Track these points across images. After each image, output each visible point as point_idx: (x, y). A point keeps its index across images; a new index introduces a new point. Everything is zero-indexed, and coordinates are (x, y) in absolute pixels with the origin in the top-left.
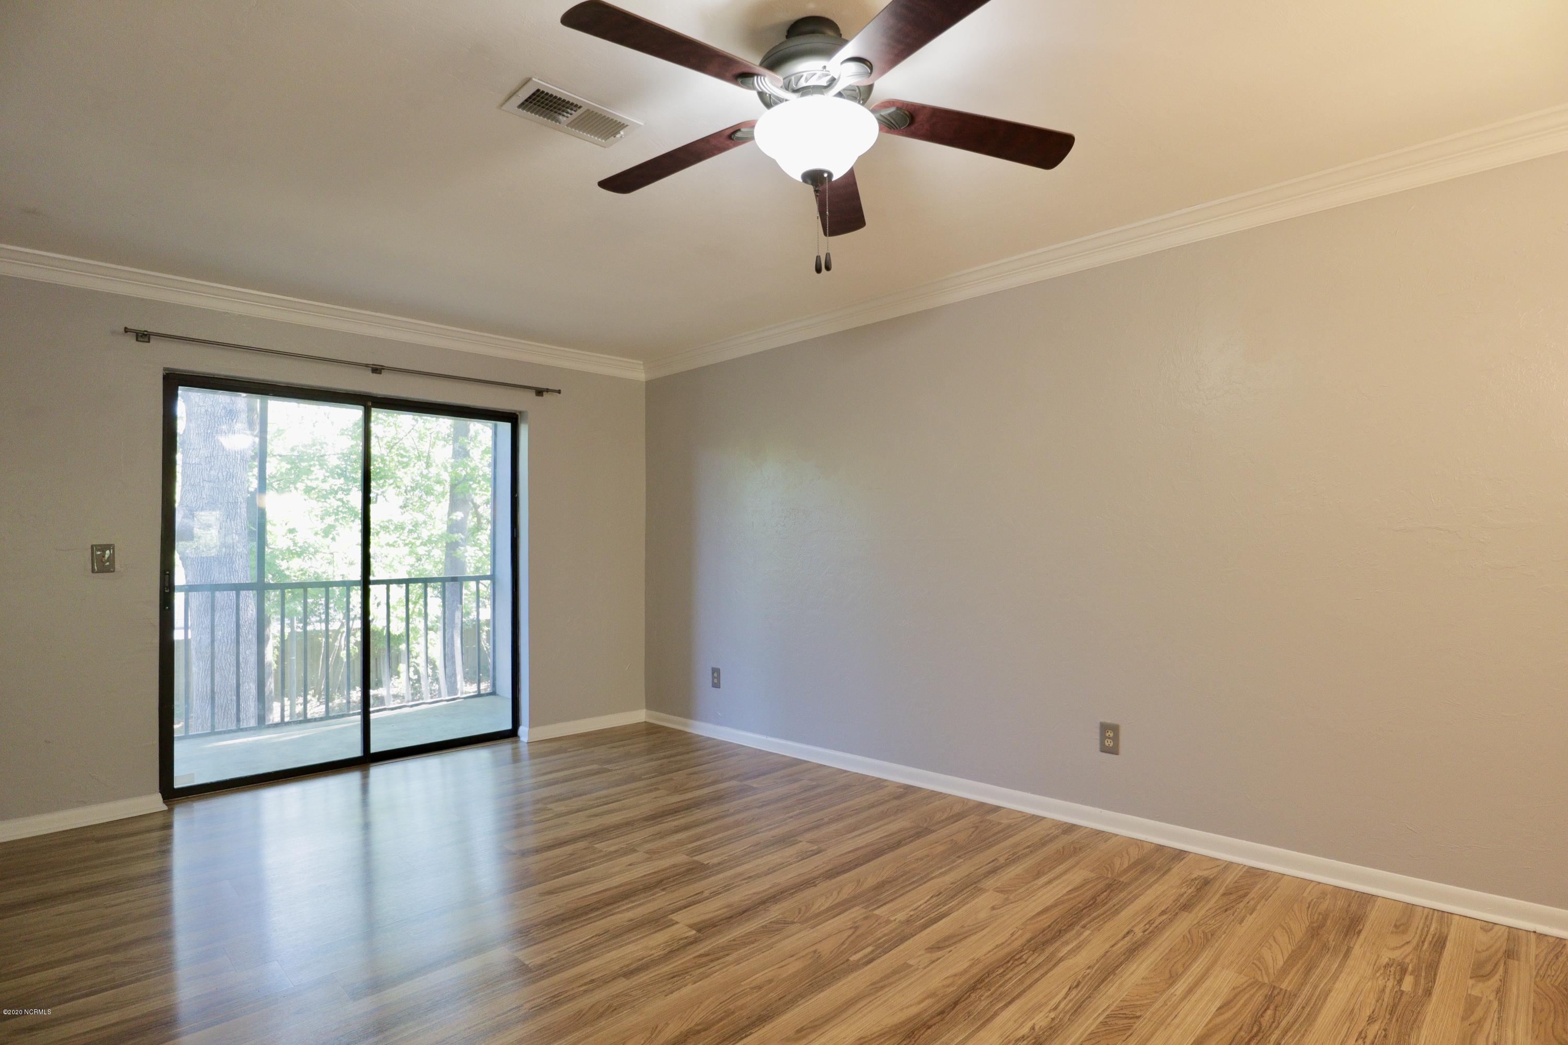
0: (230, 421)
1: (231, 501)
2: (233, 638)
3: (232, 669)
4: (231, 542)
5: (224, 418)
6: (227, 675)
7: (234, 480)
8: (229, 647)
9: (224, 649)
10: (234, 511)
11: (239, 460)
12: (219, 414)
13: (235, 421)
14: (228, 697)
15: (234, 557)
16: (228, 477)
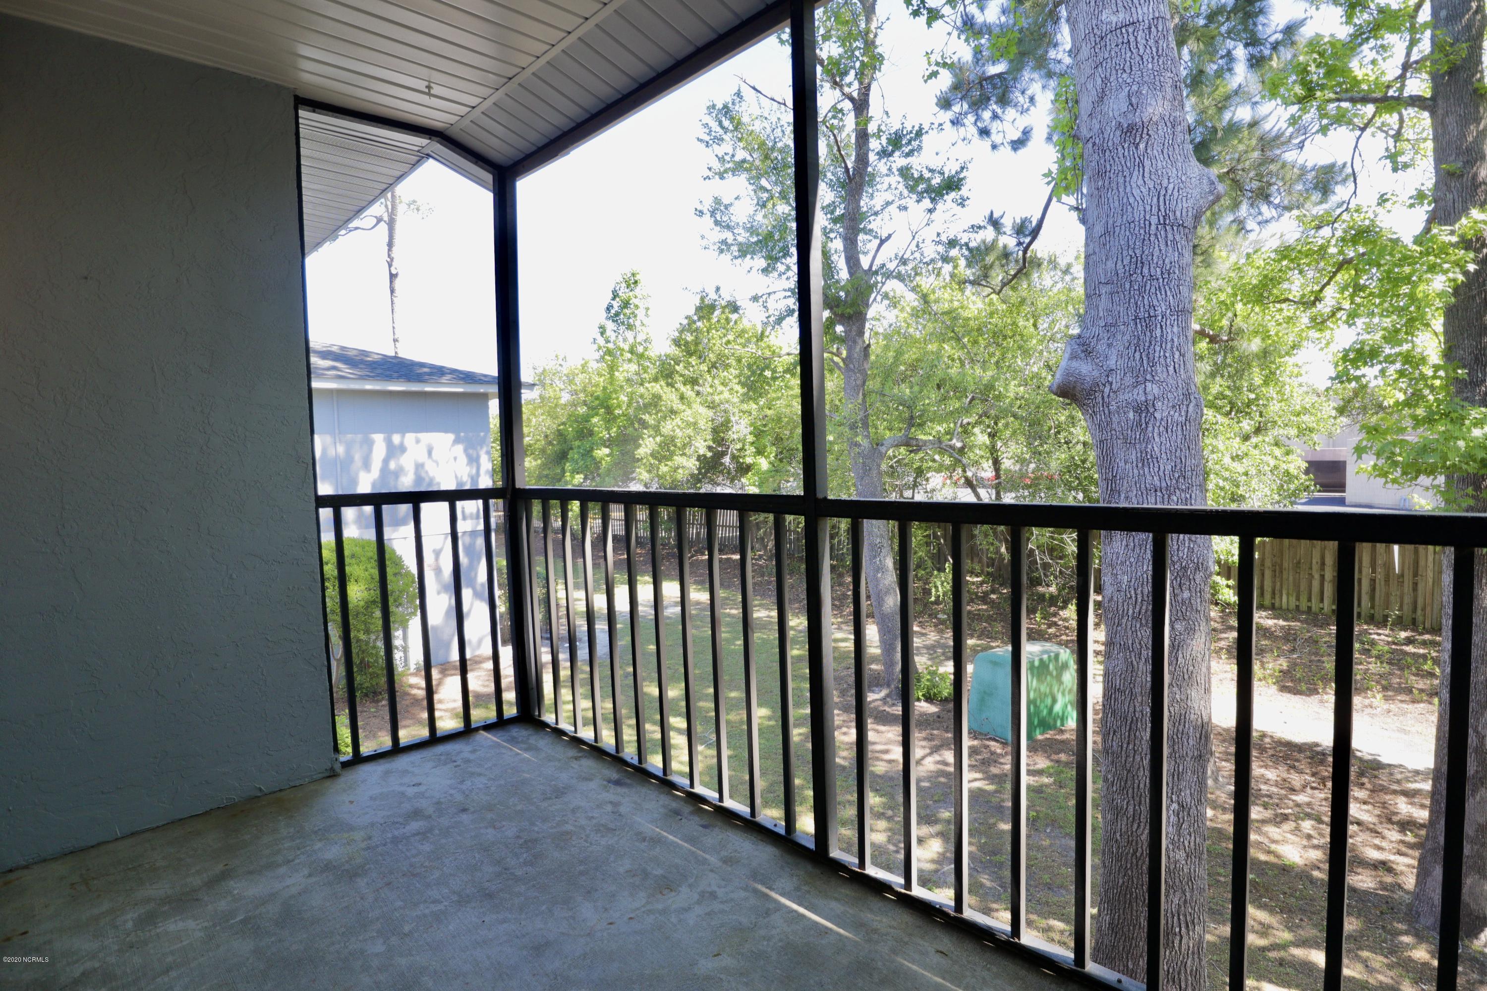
0: (1133, 148)
1: (1141, 315)
2: (1146, 591)
3: (1144, 652)
4: (1143, 399)
5: (1120, 148)
6: (1135, 663)
7: (1145, 270)
8: (1138, 607)
9: (1131, 611)
10: (1148, 334)
11: (1153, 227)
12: (1110, 144)
13: (1142, 146)
14: (1137, 705)
15: (1150, 429)
16: (1133, 266)
